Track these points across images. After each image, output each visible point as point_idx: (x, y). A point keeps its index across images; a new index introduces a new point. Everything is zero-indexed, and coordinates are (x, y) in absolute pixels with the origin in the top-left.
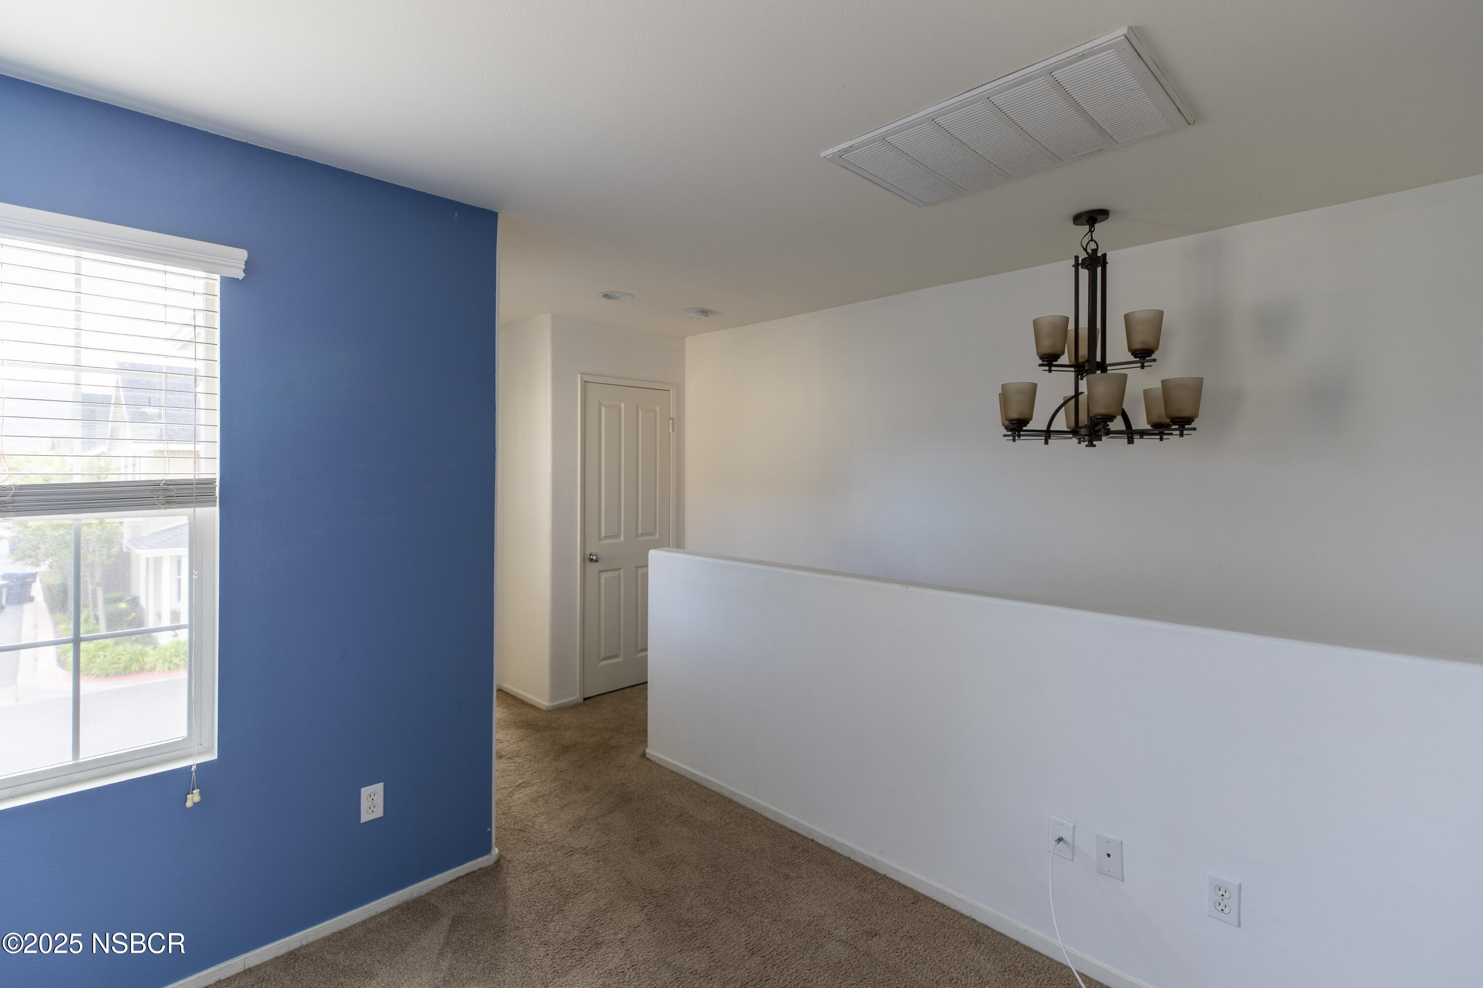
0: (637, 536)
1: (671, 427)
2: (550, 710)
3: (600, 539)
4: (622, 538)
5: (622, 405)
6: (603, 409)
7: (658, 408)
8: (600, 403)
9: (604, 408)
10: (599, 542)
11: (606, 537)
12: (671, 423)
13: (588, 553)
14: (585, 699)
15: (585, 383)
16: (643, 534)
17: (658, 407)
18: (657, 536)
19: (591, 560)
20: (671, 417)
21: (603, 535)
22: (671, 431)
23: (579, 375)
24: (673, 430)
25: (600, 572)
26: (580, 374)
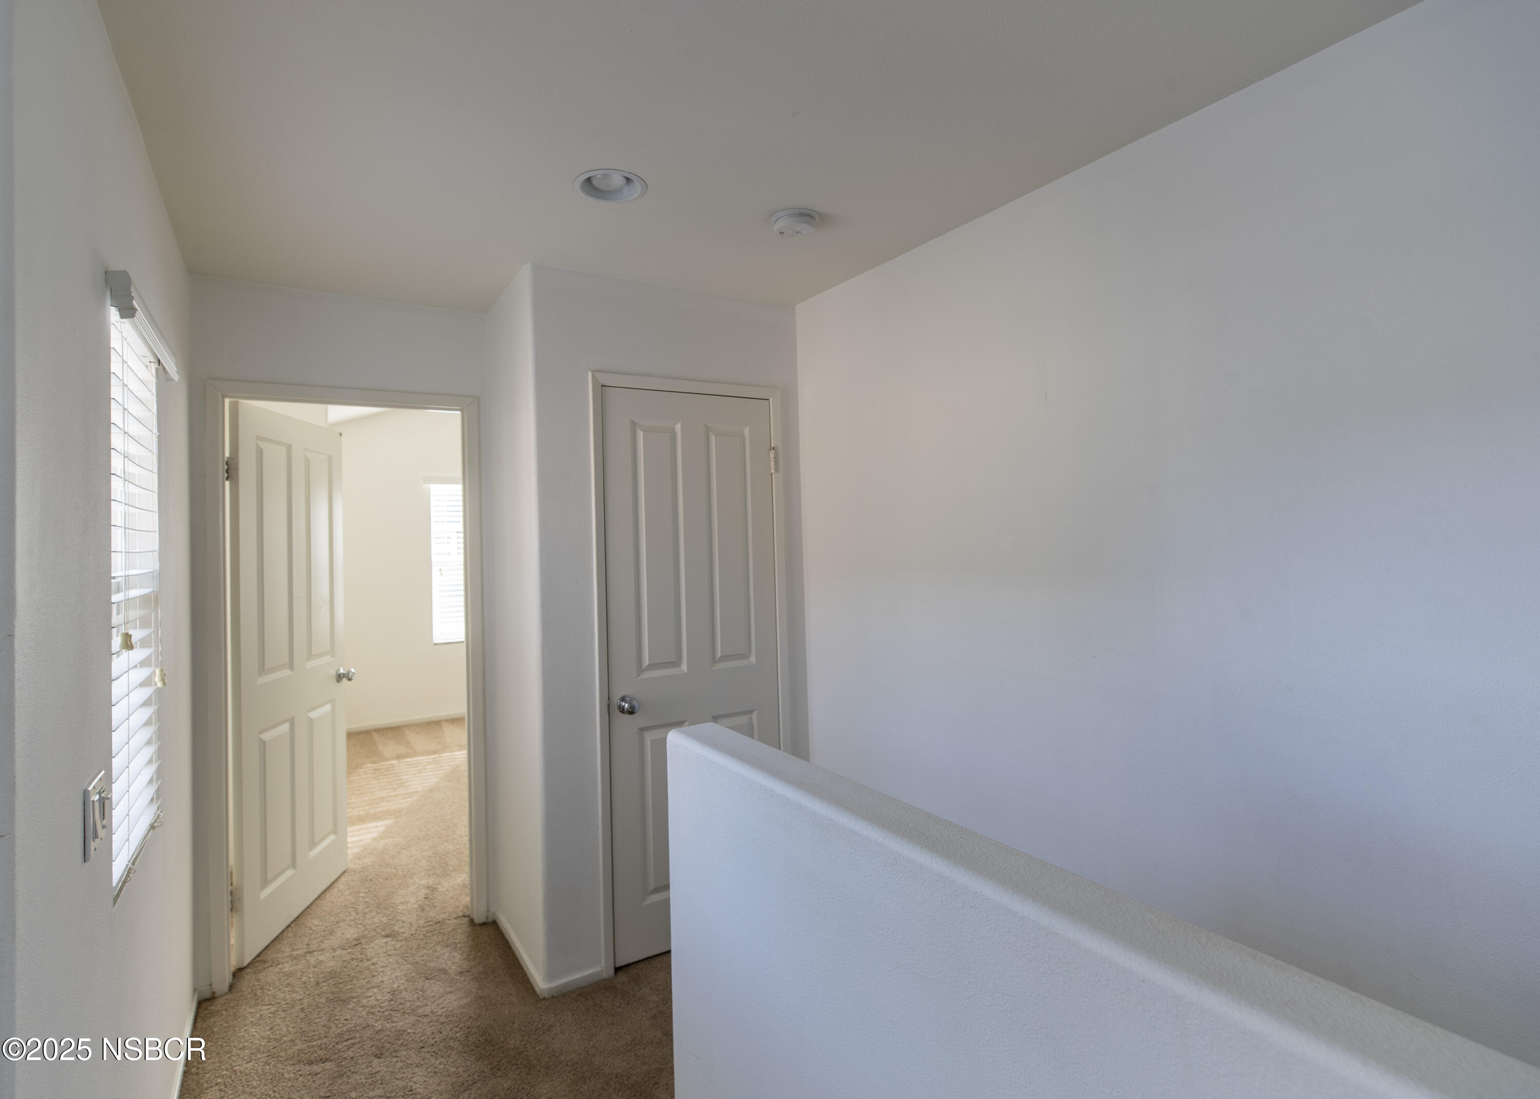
0: (714, 661)
1: (772, 463)
2: (546, 996)
3: (640, 670)
4: (684, 667)
5: (678, 427)
6: (640, 435)
7: (746, 431)
8: (634, 425)
9: (642, 433)
10: (638, 676)
11: (652, 666)
12: (772, 456)
13: (616, 699)
14: (617, 970)
15: (602, 389)
16: (724, 658)
17: (747, 429)
18: (753, 659)
19: (622, 710)
20: (772, 446)
21: (646, 662)
22: (773, 471)
23: (590, 374)
24: (777, 470)
25: (642, 730)
26: (591, 371)
